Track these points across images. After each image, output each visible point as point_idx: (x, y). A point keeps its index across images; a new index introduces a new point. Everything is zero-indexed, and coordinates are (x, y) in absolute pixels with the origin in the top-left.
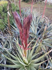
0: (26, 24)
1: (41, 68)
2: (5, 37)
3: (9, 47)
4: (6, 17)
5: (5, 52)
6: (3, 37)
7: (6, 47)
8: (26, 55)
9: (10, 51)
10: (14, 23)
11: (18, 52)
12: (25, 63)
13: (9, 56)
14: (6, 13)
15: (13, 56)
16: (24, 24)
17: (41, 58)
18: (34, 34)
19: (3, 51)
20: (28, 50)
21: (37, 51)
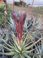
0: (22, 20)
1: (31, 54)
2: (3, 31)
3: (5, 38)
4: (3, 15)
5: (3, 43)
6: (1, 31)
7: (3, 39)
8: (21, 45)
9: (7, 41)
10: (9, 20)
11: (14, 42)
12: (19, 51)
13: (6, 45)
14: (3, 13)
15: (10, 46)
16: (21, 20)
17: (32, 47)
18: (25, 28)
19: (1, 42)
20: (22, 41)
21: (28, 41)
